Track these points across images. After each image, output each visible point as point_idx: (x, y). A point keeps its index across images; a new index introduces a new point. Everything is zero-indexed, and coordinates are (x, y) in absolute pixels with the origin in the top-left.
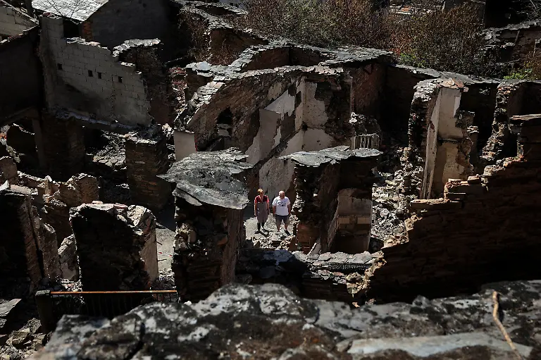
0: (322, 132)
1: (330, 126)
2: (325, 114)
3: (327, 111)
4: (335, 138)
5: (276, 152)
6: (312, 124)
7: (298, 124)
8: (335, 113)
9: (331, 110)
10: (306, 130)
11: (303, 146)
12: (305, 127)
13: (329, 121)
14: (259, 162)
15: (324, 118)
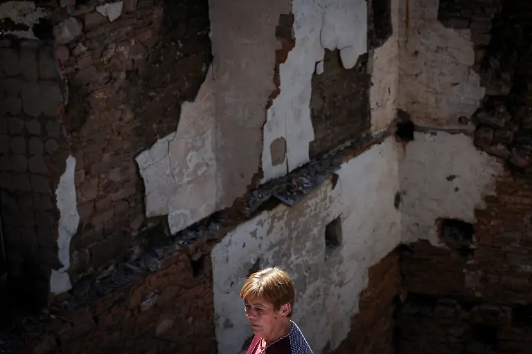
0: (463, 142)
1: (493, 120)
2: (475, 77)
3: (482, 66)
4: (509, 165)
5: (289, 188)
6: (427, 116)
7: (382, 114)
8: (507, 76)
9: (495, 63)
10: (411, 138)
11: (398, 199)
12: (405, 130)
13: (488, 104)
14: (215, 217)
15: (471, 94)
